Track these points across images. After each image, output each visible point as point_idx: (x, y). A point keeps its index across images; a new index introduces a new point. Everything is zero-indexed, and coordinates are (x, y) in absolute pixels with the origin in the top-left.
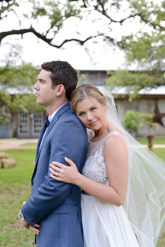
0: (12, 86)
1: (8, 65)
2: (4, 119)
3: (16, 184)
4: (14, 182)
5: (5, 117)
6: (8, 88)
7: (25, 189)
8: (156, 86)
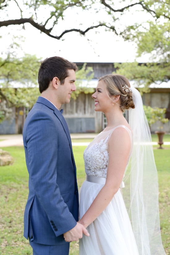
1: (8, 58)
2: (5, 115)
3: (8, 182)
4: (5, 180)
5: (5, 112)
6: (11, 81)
7: (16, 188)
8: (167, 80)
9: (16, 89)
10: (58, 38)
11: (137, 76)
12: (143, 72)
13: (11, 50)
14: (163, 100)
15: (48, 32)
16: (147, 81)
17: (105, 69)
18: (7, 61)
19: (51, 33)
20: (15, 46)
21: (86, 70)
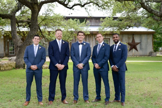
0: (49, 27)
1: (46, 16)
5: (44, 44)
8: (128, 28)
9: (49, 32)
10: (71, 8)
11: (112, 25)
12: (115, 24)
13: (48, 13)
14: (129, 38)
15: (66, 6)
16: (118, 28)
17: (98, 21)
18: (46, 18)
19: (67, 6)
20: (49, 11)
21: (86, 22)
